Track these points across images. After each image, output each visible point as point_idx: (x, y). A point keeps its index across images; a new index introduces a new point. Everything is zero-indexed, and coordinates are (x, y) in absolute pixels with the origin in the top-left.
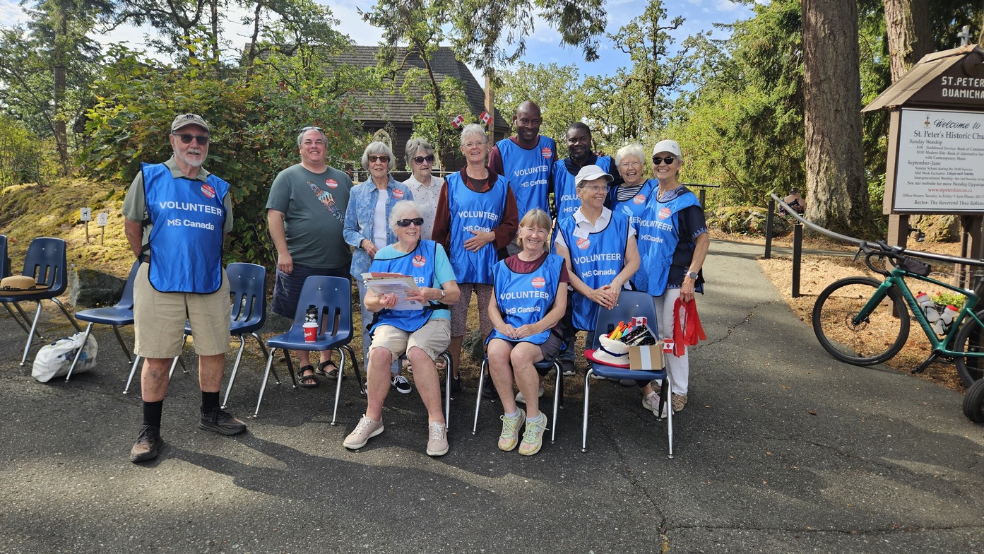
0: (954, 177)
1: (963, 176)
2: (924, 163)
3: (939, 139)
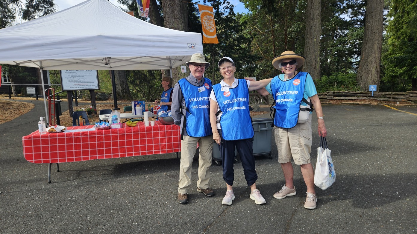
0: (81, 81)
1: (84, 81)
2: (71, 78)
3: (74, 72)
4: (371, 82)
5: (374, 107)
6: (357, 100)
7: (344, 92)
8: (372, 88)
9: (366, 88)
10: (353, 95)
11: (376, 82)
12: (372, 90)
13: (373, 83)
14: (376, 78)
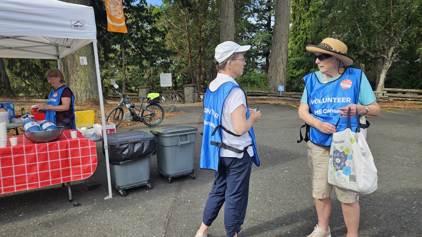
4: (279, 82)
5: (283, 106)
6: (268, 100)
7: (256, 92)
8: (281, 88)
9: (275, 89)
10: (264, 94)
11: (283, 82)
12: (280, 90)
13: (281, 84)
14: (284, 79)
